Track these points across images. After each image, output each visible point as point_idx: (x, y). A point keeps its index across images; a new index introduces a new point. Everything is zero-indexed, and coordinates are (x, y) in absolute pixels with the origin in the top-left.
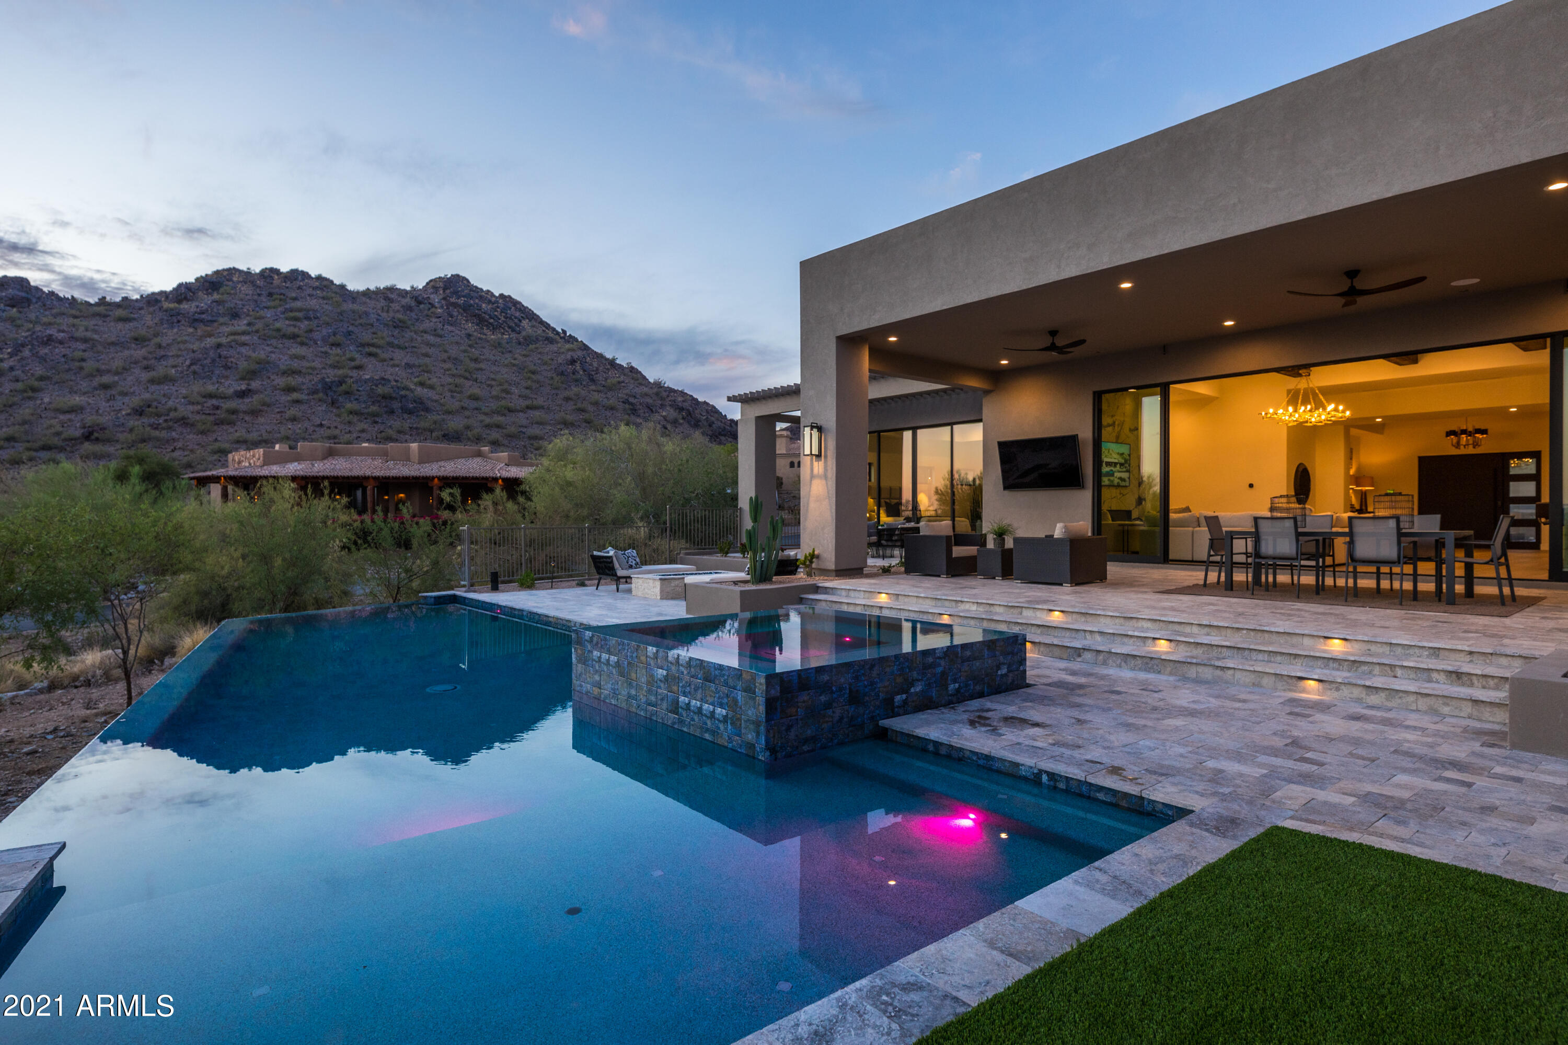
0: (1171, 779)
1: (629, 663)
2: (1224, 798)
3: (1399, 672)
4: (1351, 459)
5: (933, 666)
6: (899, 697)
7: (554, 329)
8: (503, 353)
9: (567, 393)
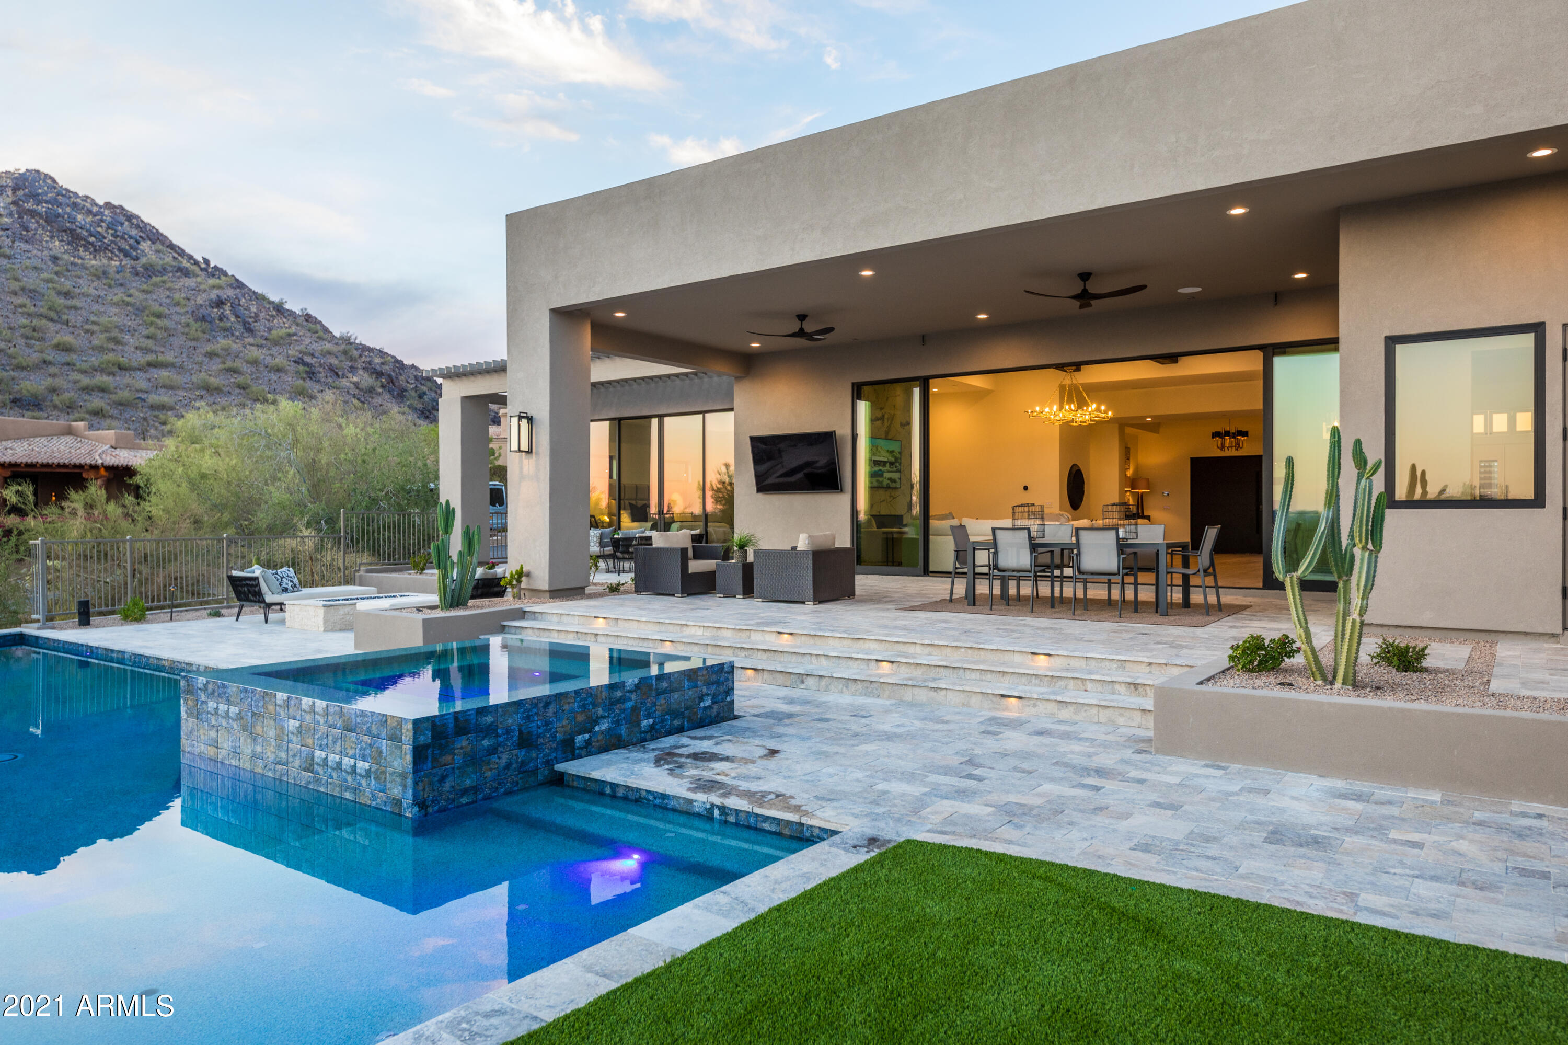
0: (835, 804)
1: (254, 714)
2: (875, 817)
3: (1089, 686)
4: (1128, 459)
5: (622, 700)
6: (580, 737)
7: (190, 257)
8: (110, 286)
9: (209, 348)
